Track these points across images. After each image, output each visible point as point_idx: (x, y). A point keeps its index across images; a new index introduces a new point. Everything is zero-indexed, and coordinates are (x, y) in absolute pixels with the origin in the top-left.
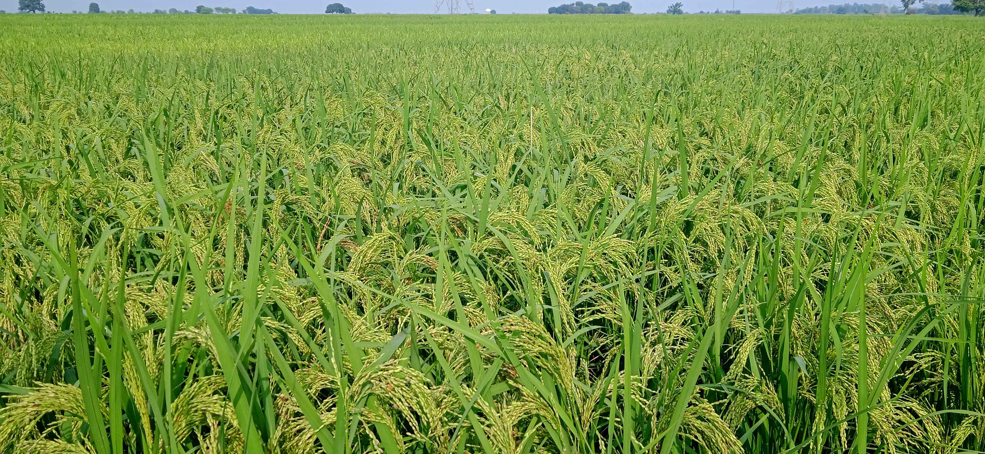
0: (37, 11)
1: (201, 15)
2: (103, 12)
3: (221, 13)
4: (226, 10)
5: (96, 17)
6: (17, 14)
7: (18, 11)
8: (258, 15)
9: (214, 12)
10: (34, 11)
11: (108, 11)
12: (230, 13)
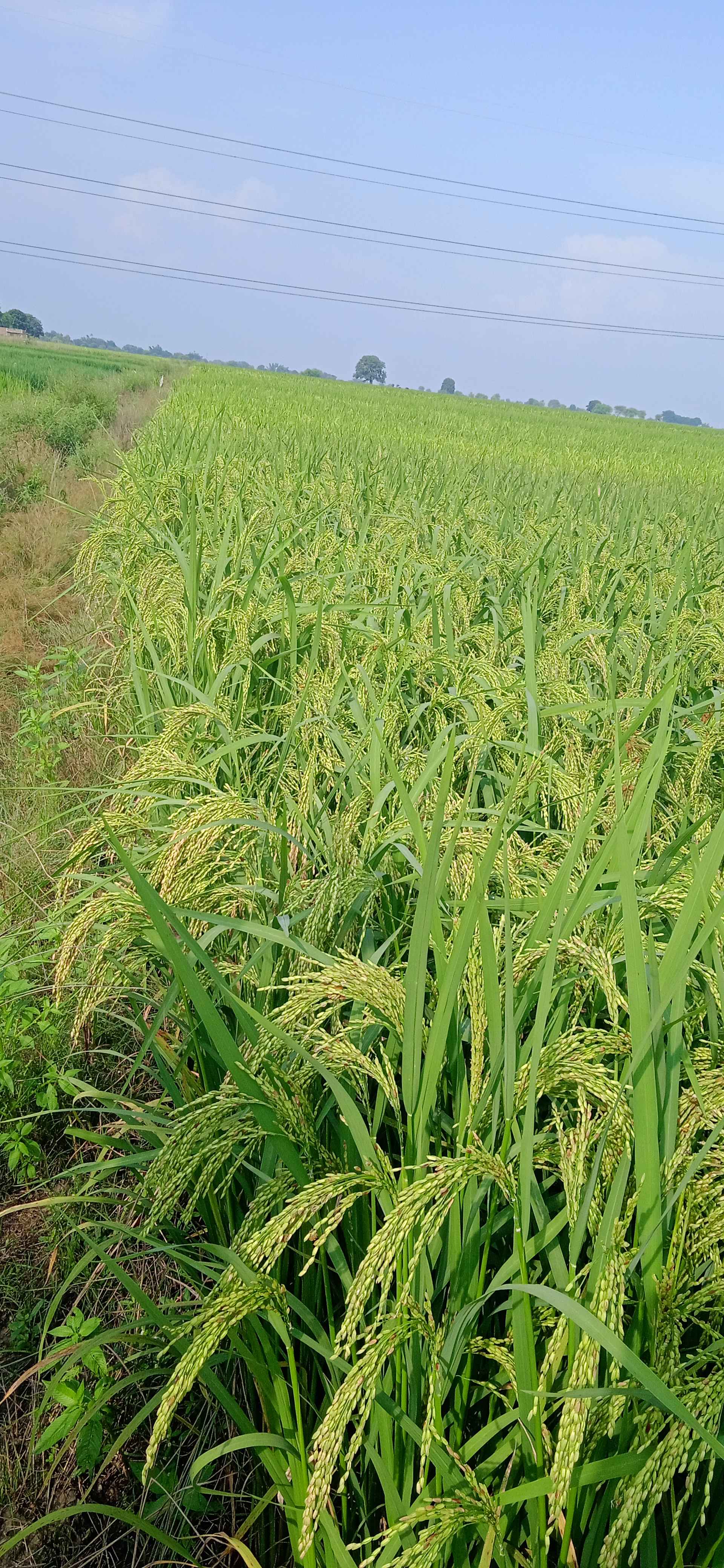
0: (375, 382)
1: (593, 414)
2: (459, 393)
3: (622, 416)
4: (632, 412)
5: (451, 400)
6: (352, 382)
7: (351, 378)
8: (680, 426)
9: (613, 413)
10: (371, 381)
11: (466, 393)
12: (637, 417)
